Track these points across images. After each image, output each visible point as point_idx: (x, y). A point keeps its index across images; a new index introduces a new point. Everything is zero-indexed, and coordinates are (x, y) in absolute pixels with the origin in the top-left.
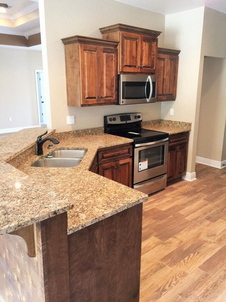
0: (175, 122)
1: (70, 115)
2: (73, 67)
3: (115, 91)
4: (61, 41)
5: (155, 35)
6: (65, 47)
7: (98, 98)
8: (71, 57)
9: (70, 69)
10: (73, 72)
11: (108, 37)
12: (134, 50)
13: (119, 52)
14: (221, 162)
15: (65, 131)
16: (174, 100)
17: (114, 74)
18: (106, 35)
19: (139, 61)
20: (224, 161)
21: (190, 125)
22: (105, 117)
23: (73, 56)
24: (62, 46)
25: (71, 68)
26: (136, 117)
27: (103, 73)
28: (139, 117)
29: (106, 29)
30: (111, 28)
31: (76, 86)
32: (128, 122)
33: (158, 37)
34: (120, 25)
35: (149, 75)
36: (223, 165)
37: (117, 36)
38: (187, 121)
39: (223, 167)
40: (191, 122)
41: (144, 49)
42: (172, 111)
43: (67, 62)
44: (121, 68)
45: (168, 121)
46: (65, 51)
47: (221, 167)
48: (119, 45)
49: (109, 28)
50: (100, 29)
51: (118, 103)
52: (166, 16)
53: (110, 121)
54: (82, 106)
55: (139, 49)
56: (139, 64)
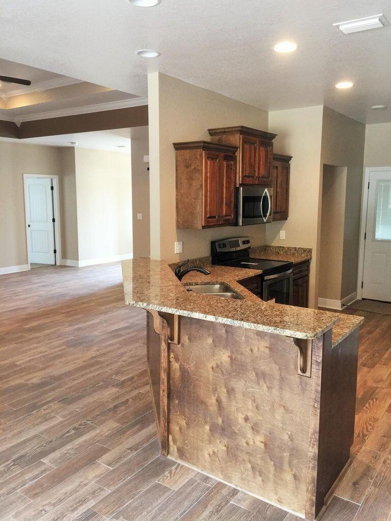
0: (288, 248)
1: (178, 241)
2: (190, 179)
3: (234, 209)
4: (172, 146)
5: (270, 138)
6: (176, 153)
7: (219, 217)
8: (187, 165)
9: (185, 181)
10: (191, 185)
11: (220, 140)
12: (253, 157)
13: (238, 159)
14: (340, 301)
15: (174, 262)
16: (286, 219)
17: (232, 187)
18: (217, 138)
19: (257, 170)
20: (344, 299)
21: (310, 251)
22: (213, 243)
23: (191, 165)
24: (172, 152)
25: (186, 179)
26: (244, 243)
27: (223, 185)
28: (248, 242)
29: (218, 131)
30: (227, 130)
31: (194, 202)
32: (238, 249)
33: (273, 141)
34: (242, 127)
35: (265, 187)
36: (343, 305)
37: (236, 140)
38: (306, 247)
39: (343, 308)
40: (311, 248)
41: (261, 155)
42: (283, 234)
43: (180, 171)
44: (241, 179)
45: (278, 247)
46: (176, 157)
47: (342, 307)
48: (238, 151)
49: (223, 130)
50: (209, 130)
51: (236, 224)
52: (269, 113)
53: (220, 248)
54: (204, 227)
55: (257, 155)
56: (257, 175)
